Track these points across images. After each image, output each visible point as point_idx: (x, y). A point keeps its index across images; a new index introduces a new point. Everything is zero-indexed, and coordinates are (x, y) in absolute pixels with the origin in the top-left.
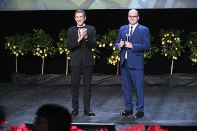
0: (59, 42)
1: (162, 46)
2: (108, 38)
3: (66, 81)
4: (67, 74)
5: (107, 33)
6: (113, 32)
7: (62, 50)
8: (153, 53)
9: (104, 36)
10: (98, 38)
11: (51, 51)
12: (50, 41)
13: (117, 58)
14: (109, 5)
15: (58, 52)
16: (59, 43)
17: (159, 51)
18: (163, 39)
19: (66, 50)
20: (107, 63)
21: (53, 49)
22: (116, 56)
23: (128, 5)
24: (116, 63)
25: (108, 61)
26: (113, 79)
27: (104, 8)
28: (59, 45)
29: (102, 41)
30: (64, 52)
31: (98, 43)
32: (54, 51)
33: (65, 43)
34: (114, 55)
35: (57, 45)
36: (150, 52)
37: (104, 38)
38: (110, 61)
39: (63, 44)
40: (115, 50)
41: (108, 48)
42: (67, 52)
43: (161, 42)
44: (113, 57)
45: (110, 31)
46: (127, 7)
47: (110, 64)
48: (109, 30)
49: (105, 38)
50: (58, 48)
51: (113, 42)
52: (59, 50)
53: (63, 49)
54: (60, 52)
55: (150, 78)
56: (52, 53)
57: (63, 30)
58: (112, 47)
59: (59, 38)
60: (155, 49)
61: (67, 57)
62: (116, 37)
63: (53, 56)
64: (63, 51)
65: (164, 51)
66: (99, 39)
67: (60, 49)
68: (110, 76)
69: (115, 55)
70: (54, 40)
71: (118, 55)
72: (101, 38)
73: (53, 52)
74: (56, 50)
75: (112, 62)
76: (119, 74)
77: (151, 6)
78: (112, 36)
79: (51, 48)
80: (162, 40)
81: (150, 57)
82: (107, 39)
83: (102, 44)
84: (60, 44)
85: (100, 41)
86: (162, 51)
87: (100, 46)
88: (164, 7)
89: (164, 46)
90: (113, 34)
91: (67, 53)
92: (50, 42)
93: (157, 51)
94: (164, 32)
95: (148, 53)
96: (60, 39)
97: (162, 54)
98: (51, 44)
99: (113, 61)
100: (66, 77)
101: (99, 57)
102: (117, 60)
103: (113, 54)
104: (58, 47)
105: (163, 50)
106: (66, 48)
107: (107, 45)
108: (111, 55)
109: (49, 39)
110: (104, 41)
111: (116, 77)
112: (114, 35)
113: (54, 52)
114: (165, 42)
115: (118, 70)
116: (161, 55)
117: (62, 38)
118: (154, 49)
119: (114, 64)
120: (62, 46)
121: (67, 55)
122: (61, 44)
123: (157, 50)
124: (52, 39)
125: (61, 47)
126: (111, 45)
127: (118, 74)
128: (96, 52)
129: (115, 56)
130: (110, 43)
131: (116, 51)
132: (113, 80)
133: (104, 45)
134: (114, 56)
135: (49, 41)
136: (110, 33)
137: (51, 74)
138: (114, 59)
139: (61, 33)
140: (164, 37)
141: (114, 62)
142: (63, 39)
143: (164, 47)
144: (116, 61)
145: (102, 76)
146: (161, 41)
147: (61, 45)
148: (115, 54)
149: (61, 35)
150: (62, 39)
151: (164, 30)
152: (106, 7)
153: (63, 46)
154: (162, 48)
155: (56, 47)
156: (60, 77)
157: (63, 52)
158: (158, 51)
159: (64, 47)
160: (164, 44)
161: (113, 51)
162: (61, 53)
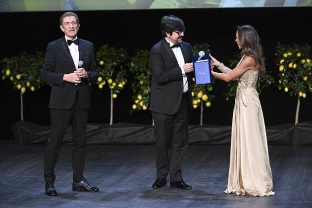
1: (279, 75)
3: (110, 137)
4: (111, 123)
7: (102, 82)
8: (263, 87)
13: (200, 95)
17: (274, 82)
18: (282, 61)
19: (110, 81)
22: (198, 92)
23: (220, 2)
24: (199, 104)
26: (193, 132)
27: (177, 7)
30: (107, 86)
33: (109, 69)
34: (195, 89)
36: (259, 85)
39: (104, 71)
42: (111, 85)
43: (278, 67)
44: (193, 94)
46: (218, 5)
53: (104, 79)
54: (98, 85)
57: (105, 46)
59: (97, 60)
60: (267, 78)
61: (112, 93)
64: (104, 83)
65: (284, 83)
67: (100, 79)
69: (196, 91)
71: (201, 90)
76: (203, 124)
80: (279, 63)
86: (280, 82)
88: (283, 4)
89: (282, 73)
91: (112, 87)
93: (270, 83)
94: (284, 49)
96: (99, 61)
97: (280, 89)
100: (111, 129)
102: (201, 99)
103: (193, 88)
105: (282, 81)
106: (109, 78)
111: (199, 128)
114: (284, 67)
115: (202, 117)
116: (278, 89)
117: (102, 60)
118: (264, 80)
119: (195, 107)
120: (103, 75)
121: (112, 91)
122: (102, 71)
123: (271, 81)
125: (101, 76)
127: (201, 124)
129: (196, 93)
132: (193, 134)
134: (194, 91)
138: (195, 97)
139: (101, 52)
140: (283, 58)
141: (195, 102)
142: (104, 62)
143: (283, 75)
144: (199, 101)
146: (278, 64)
147: (101, 73)
148: (196, 88)
149: (101, 56)
150: (102, 63)
151: (282, 45)
152: (182, 5)
153: (105, 74)
154: (279, 78)
156: (99, 129)
157: (104, 86)
158: (272, 83)
159: (107, 76)
160: (283, 70)
162: (101, 86)
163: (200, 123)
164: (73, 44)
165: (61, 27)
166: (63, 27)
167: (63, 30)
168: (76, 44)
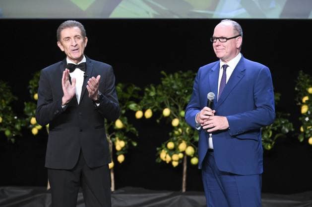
0: (30, 103)
1: (300, 119)
2: (160, 93)
5: (157, 82)
6: (174, 78)
7: (36, 124)
8: (277, 136)
9: (150, 88)
10: (134, 93)
11: (10, 125)
12: (5, 100)
13: (182, 146)
14: (164, 8)
15: (27, 129)
16: (31, 105)
17: (293, 130)
18: (306, 99)
20: (157, 160)
21: (15, 122)
22: (180, 142)
23: (214, 10)
24: (181, 161)
25: (159, 156)
26: (170, 202)
27: (151, 16)
28: (31, 111)
29: (142, 102)
30: (43, 131)
31: (133, 106)
32: (18, 127)
34: (175, 138)
35: (25, 110)
36: (271, 133)
37: (148, 93)
38: (164, 156)
40: (179, 126)
41: (158, 121)
43: (300, 108)
44: (171, 145)
45: (164, 77)
46: (212, 15)
47: (164, 162)
48: (163, 72)
49: (152, 94)
50: (27, 119)
51: (172, 104)
52: (30, 123)
54: (30, 130)
55: (268, 201)
56: (11, 132)
58: (169, 119)
59: (31, 92)
60: (283, 124)
62: (180, 91)
63: (13, 140)
64: (39, 127)
65: (307, 132)
66: (136, 96)
67: (33, 121)
68: (164, 194)
69: (177, 140)
70: (16, 98)
71: (184, 139)
72: (141, 93)
73: (12, 129)
74: (21, 123)
75: (168, 159)
76: (186, 190)
77: (274, 12)
78: (171, 90)
79: (9, 119)
80: (301, 101)
81: (269, 147)
82: (156, 96)
83: (144, 111)
84: (33, 107)
85: (137, 101)
86: (302, 129)
87: (139, 114)
88: (308, 15)
89: (306, 117)
90: (172, 85)
92: (7, 102)
93: (287, 131)
94: (308, 81)
95: (265, 136)
96: (33, 94)
97: (302, 140)
98: (10, 108)
99: (171, 156)
100: (48, 194)
101: (135, 144)
102: (184, 153)
103: (172, 136)
104: (27, 117)
105: (305, 129)
107: (157, 114)
108: (168, 139)
109: (4, 96)
110: (150, 102)
111: (179, 197)
112: (175, 87)
113: (16, 130)
114: (309, 107)
115: (184, 180)
116: (299, 141)
118: (279, 125)
119: (175, 164)
123: (289, 128)
124: (11, 94)
126: (166, 112)
127: (184, 190)
128: (128, 130)
129: (177, 144)
130: (163, 106)
131: (180, 130)
132: (171, 204)
133: (149, 114)
134: (174, 141)
135: (3, 101)
136: (164, 82)
137: (7, 188)
138: (175, 150)
139: (35, 80)
140: (307, 93)
141: (176, 157)
143: (307, 119)
144: (181, 155)
145: (143, 195)
146: (299, 104)
147: (34, 112)
148: (177, 136)
149: (35, 86)
151: (306, 75)
152: (156, 13)
154: (301, 123)
155: (23, 116)
156: (32, 194)
157: (39, 130)
158: (290, 131)
160: (307, 113)
161: (173, 128)
162: (35, 131)
163: (181, 189)
164: (77, 70)
165: (59, 45)
166: (62, 44)
167: (62, 50)
168: (82, 70)
